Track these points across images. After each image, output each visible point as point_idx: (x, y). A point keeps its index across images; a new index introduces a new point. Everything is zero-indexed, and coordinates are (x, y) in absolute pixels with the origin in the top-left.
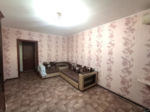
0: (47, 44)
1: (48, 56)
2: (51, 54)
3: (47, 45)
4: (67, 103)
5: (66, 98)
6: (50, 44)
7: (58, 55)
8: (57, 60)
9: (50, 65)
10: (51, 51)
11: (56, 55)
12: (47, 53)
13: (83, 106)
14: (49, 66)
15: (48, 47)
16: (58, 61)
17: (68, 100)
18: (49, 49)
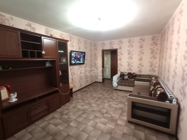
0: (128, 50)
1: (129, 65)
2: (133, 63)
3: (128, 52)
6: (131, 50)
7: (142, 64)
8: (140, 71)
9: (128, 77)
10: (132, 59)
11: (140, 64)
12: (128, 62)
13: (104, 130)
14: (126, 77)
15: (129, 54)
16: (143, 73)
17: (102, 116)
18: (129, 57)
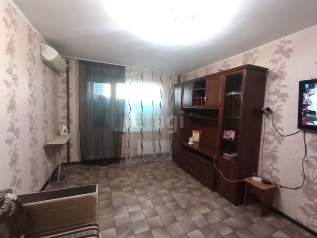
4: (153, 216)
5: (151, 229)
17: (148, 222)
